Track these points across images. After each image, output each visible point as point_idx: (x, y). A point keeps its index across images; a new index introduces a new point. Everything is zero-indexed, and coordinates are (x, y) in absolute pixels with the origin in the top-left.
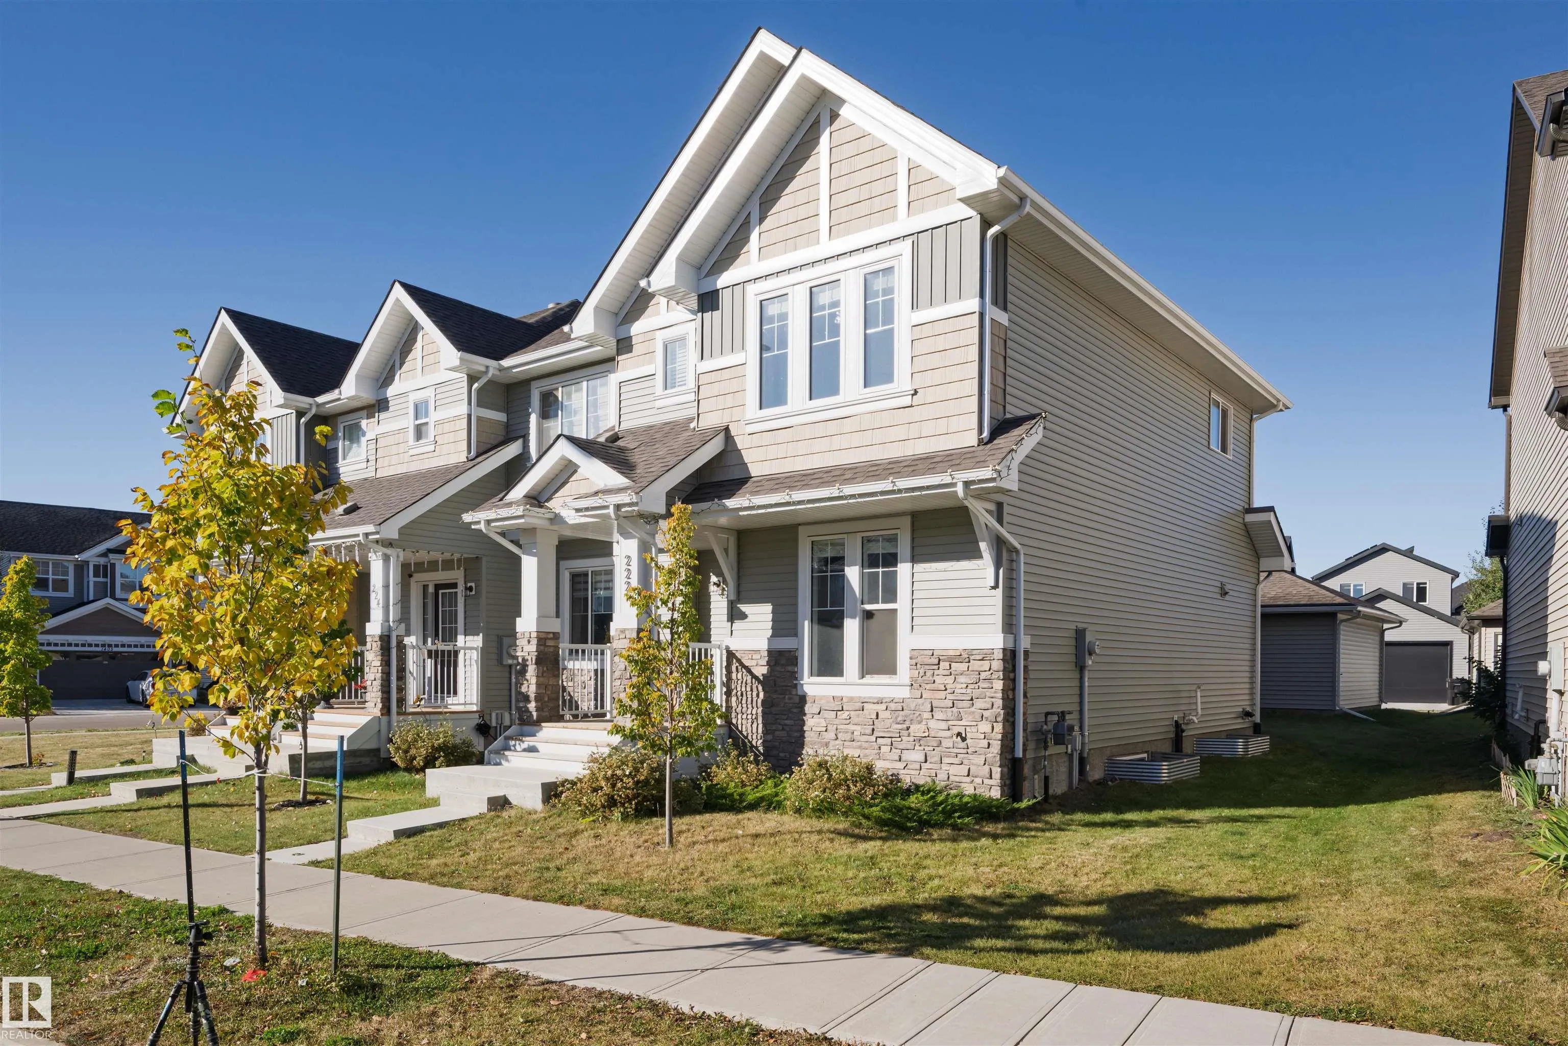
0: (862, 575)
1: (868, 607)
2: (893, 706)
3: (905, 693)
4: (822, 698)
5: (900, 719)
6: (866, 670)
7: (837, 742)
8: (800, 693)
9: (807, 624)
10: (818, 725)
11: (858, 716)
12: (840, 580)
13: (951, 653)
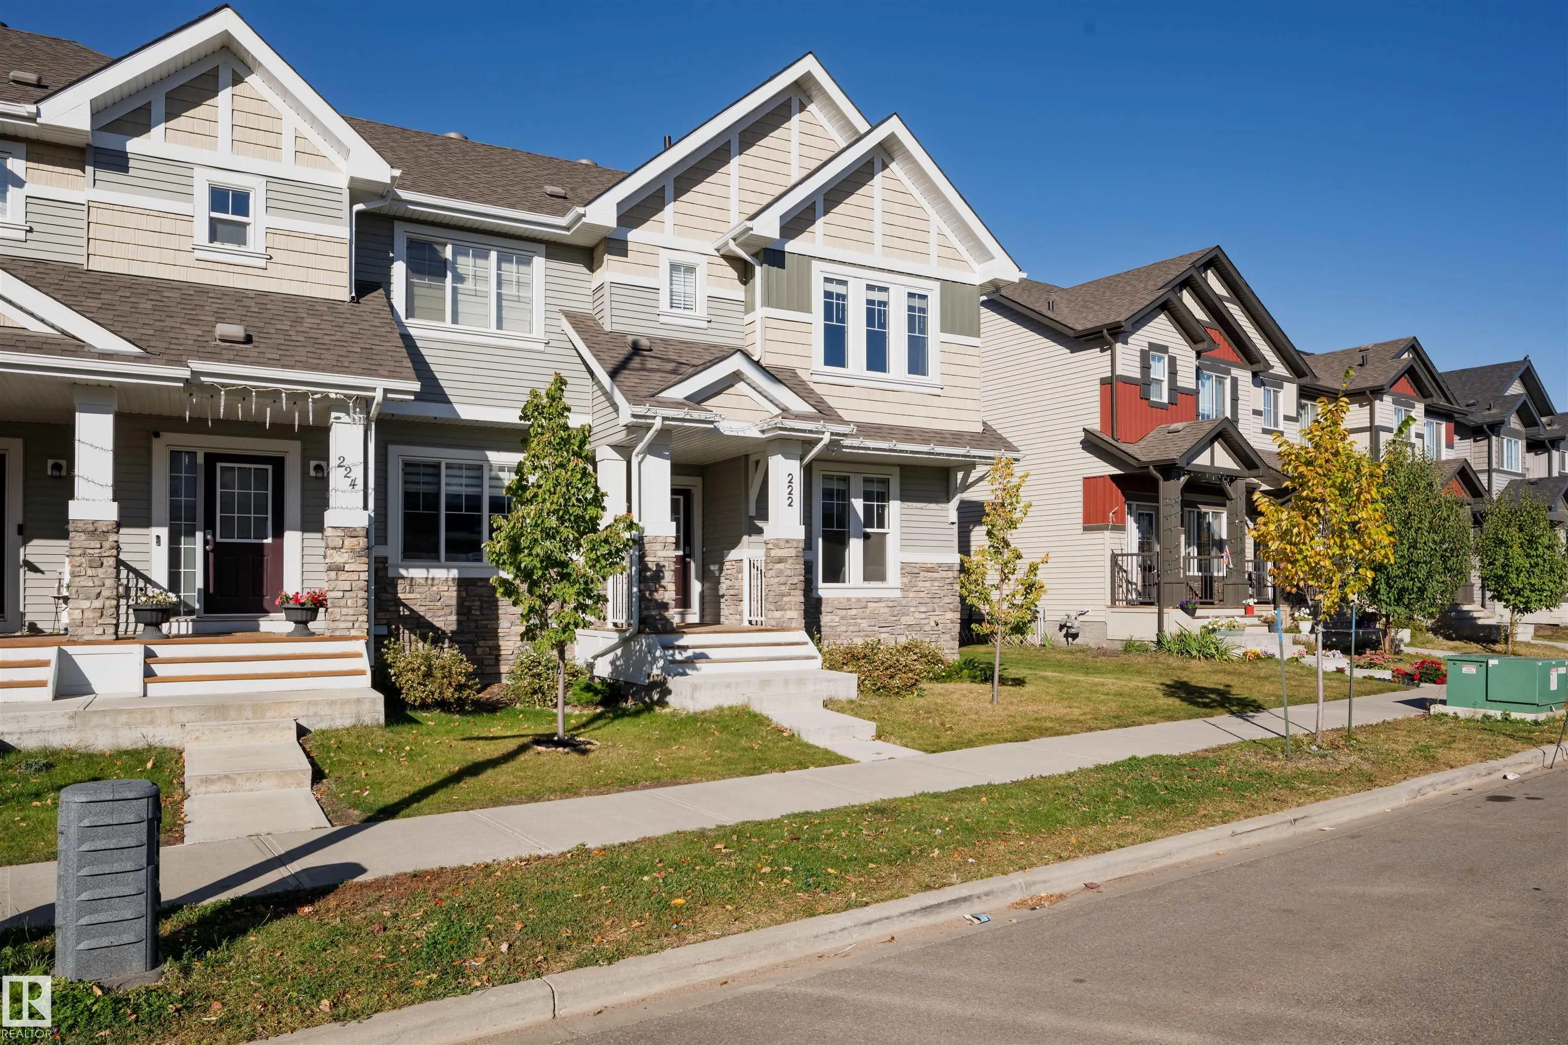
0: (865, 506)
1: (869, 530)
2: (891, 604)
3: (898, 594)
4: (834, 600)
5: (895, 613)
6: (869, 576)
7: (848, 633)
8: (814, 596)
9: (820, 541)
10: (832, 621)
11: (863, 612)
12: (845, 510)
13: (929, 566)
